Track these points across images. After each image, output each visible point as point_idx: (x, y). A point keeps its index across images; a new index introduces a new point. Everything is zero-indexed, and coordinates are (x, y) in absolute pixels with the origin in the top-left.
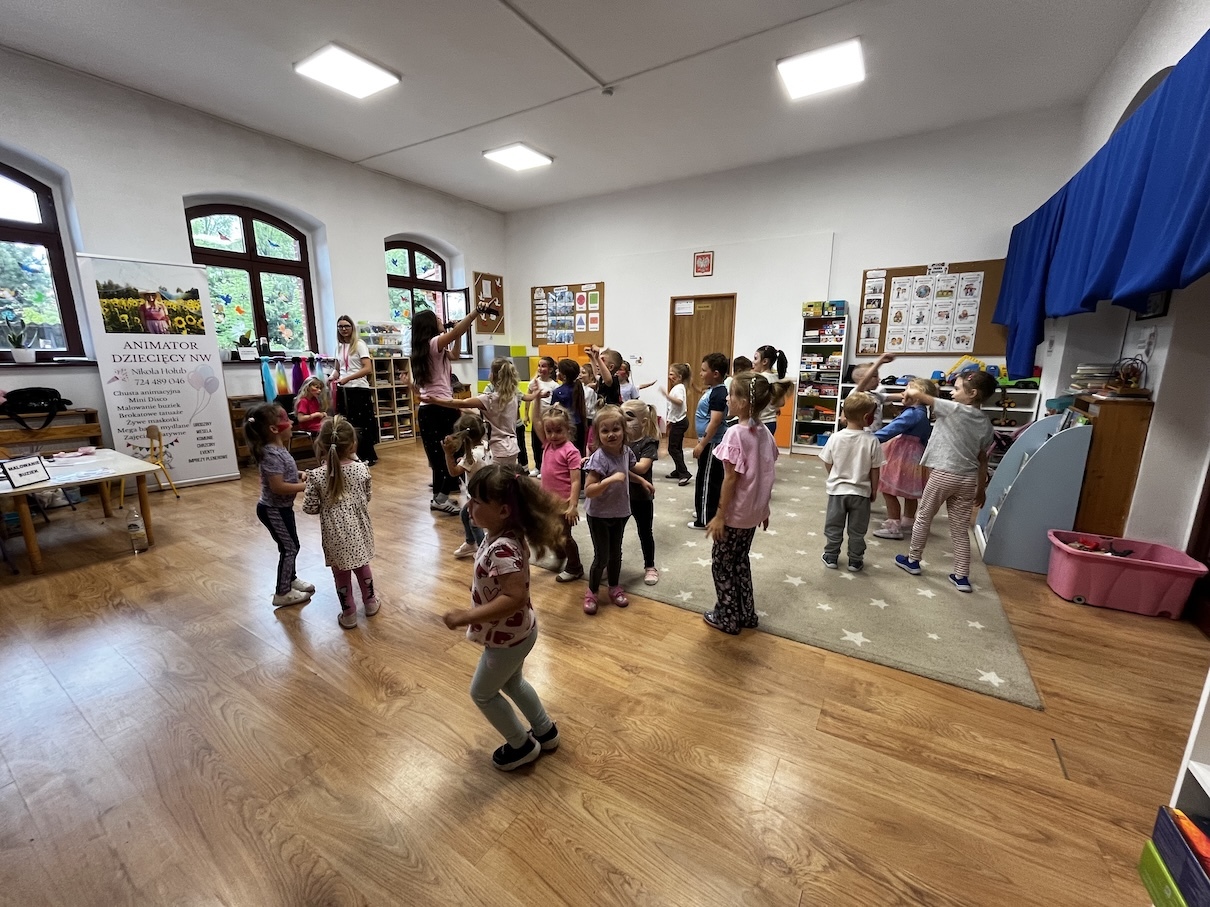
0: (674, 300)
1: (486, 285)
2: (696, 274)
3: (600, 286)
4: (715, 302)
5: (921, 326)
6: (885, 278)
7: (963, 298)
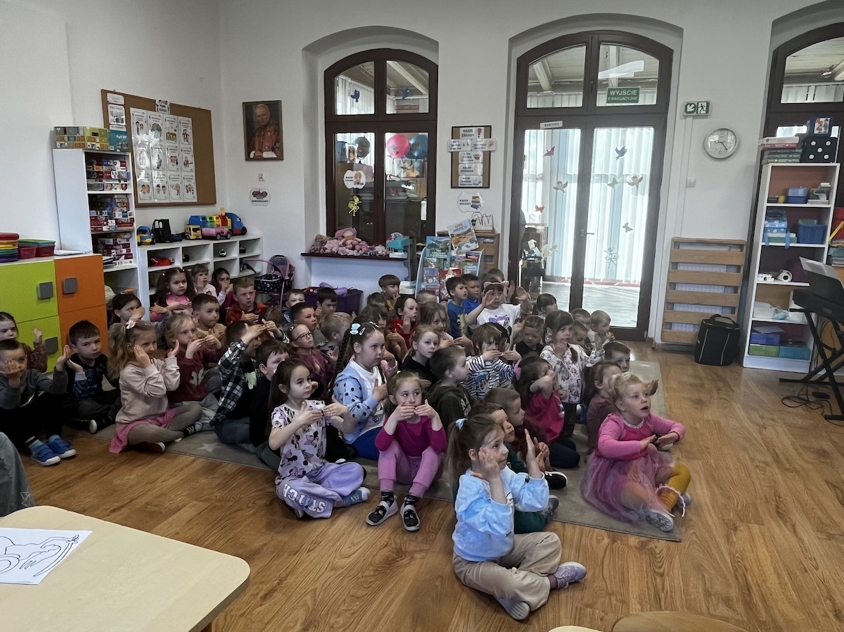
6: (124, 105)
7: (184, 145)
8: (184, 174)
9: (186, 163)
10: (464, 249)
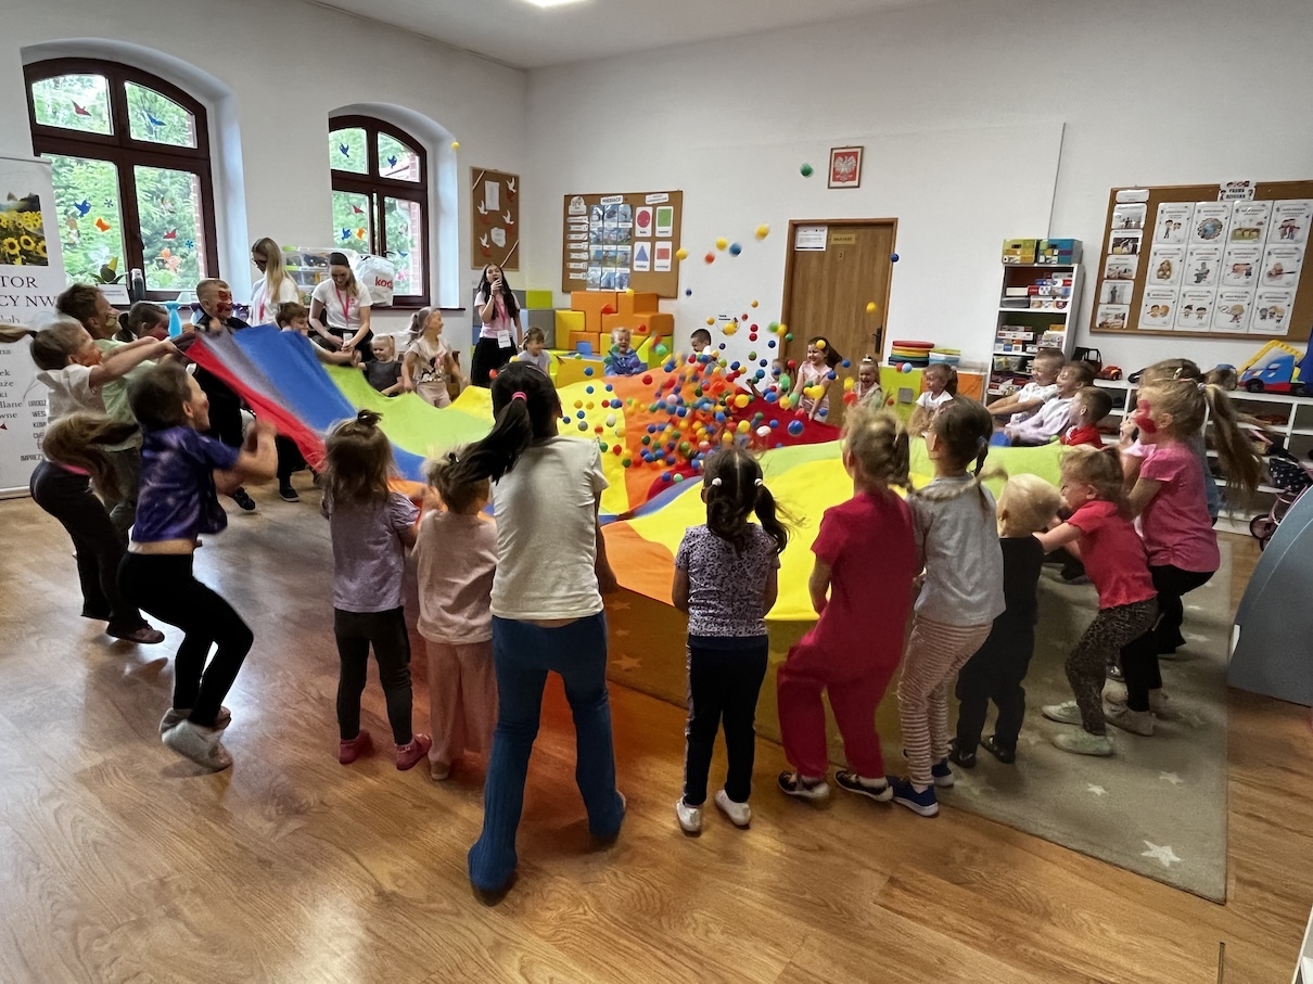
0: (795, 226)
1: (492, 189)
2: (833, 184)
3: (676, 198)
4: (862, 231)
5: (1202, 288)
6: (1147, 202)
7: (1277, 243)
9: (1278, 272)
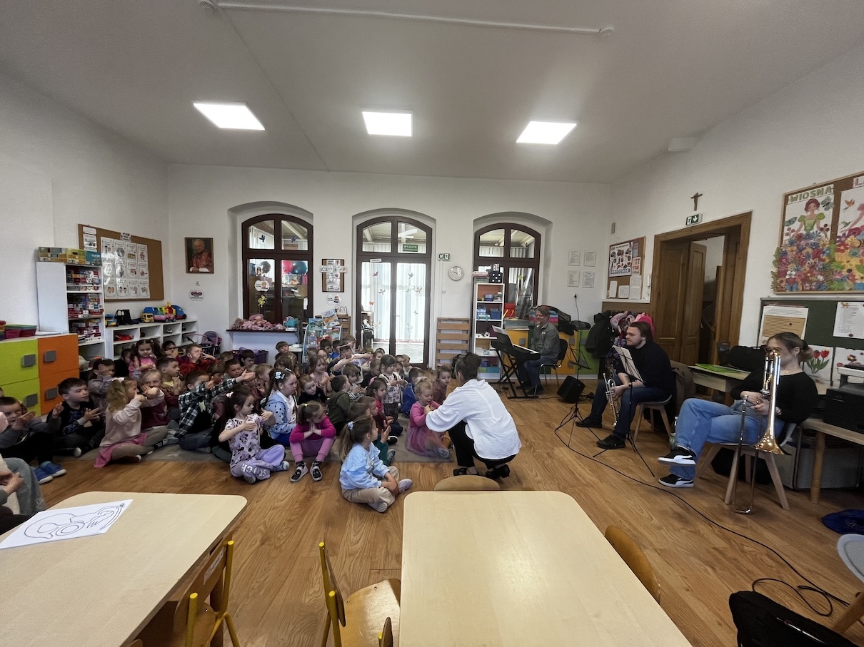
5: (123, 279)
6: (96, 235)
7: (141, 262)
8: (140, 280)
9: (143, 274)
10: (331, 325)
